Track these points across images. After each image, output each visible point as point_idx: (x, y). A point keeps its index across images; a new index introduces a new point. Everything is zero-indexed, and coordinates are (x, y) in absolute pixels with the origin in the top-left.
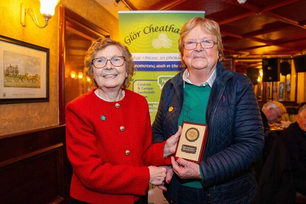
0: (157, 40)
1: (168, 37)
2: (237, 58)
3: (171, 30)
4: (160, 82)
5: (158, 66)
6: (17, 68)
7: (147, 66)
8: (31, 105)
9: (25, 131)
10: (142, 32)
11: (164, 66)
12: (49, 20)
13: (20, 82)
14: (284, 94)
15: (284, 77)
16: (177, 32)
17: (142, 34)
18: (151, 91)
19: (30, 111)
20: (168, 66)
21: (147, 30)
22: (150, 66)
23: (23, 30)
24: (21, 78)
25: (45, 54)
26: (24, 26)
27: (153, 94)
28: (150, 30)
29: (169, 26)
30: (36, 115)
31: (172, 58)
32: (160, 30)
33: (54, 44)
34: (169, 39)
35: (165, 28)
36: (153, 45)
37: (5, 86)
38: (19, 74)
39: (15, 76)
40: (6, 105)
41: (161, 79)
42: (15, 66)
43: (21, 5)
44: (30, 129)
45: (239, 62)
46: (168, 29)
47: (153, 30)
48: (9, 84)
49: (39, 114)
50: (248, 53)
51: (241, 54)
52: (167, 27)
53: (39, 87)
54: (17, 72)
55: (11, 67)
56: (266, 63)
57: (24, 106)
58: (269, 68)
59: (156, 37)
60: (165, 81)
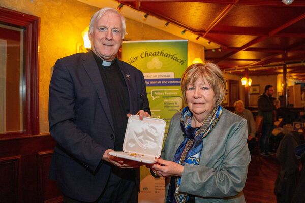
1: (160, 60)
3: (162, 55)
4: (153, 95)
5: (151, 83)
10: (139, 57)
11: (156, 82)
16: (166, 56)
20: (159, 82)
21: (143, 55)
29: (160, 52)
31: (162, 76)
32: (153, 55)
34: (160, 62)
35: (157, 54)
41: (153, 92)
46: (159, 54)
47: (146, 54)
52: (158, 52)
59: (150, 61)
60: (157, 94)
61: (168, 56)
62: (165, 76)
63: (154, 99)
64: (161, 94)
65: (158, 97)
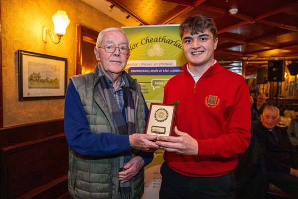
0: (151, 49)
1: (161, 47)
2: (247, 60)
3: (163, 41)
4: (154, 84)
5: (152, 71)
6: (39, 74)
7: (143, 71)
8: (51, 101)
9: (46, 120)
10: (140, 43)
11: (157, 71)
12: (62, 38)
13: (42, 85)
14: (294, 92)
15: (294, 77)
16: (168, 43)
17: (139, 45)
18: (146, 91)
19: (50, 106)
20: (160, 71)
21: (144, 42)
22: (145, 71)
23: (45, 46)
24: (43, 81)
25: (63, 63)
26: (46, 43)
27: (148, 94)
28: (146, 41)
29: (162, 38)
30: (56, 108)
31: (163, 64)
32: (154, 41)
33: (72, 55)
34: (161, 49)
35: (158, 40)
36: (148, 53)
37: (29, 88)
38: (41, 78)
39: (37, 81)
40: (30, 102)
41: (154, 81)
42: (37, 73)
43: (43, 27)
44: (50, 119)
45: (249, 64)
46: (161, 40)
47: (147, 41)
48: (32, 86)
49: (58, 108)
50: (256, 56)
51: (249, 57)
52: (160, 38)
53: (58, 88)
54: (39, 77)
55: (34, 73)
56: (272, 64)
57: (45, 102)
58: (274, 69)
59: (151, 47)
60: (157, 84)
61: (170, 42)
62: (167, 64)
63: (154, 89)
64: (162, 83)
65: (159, 87)
